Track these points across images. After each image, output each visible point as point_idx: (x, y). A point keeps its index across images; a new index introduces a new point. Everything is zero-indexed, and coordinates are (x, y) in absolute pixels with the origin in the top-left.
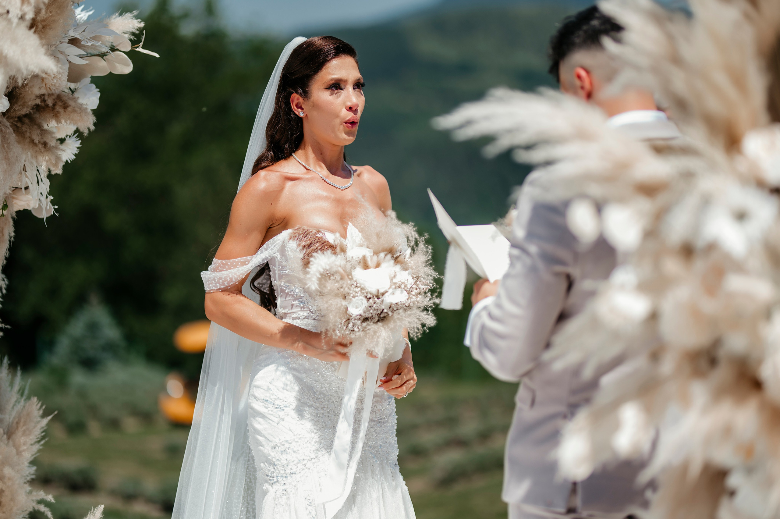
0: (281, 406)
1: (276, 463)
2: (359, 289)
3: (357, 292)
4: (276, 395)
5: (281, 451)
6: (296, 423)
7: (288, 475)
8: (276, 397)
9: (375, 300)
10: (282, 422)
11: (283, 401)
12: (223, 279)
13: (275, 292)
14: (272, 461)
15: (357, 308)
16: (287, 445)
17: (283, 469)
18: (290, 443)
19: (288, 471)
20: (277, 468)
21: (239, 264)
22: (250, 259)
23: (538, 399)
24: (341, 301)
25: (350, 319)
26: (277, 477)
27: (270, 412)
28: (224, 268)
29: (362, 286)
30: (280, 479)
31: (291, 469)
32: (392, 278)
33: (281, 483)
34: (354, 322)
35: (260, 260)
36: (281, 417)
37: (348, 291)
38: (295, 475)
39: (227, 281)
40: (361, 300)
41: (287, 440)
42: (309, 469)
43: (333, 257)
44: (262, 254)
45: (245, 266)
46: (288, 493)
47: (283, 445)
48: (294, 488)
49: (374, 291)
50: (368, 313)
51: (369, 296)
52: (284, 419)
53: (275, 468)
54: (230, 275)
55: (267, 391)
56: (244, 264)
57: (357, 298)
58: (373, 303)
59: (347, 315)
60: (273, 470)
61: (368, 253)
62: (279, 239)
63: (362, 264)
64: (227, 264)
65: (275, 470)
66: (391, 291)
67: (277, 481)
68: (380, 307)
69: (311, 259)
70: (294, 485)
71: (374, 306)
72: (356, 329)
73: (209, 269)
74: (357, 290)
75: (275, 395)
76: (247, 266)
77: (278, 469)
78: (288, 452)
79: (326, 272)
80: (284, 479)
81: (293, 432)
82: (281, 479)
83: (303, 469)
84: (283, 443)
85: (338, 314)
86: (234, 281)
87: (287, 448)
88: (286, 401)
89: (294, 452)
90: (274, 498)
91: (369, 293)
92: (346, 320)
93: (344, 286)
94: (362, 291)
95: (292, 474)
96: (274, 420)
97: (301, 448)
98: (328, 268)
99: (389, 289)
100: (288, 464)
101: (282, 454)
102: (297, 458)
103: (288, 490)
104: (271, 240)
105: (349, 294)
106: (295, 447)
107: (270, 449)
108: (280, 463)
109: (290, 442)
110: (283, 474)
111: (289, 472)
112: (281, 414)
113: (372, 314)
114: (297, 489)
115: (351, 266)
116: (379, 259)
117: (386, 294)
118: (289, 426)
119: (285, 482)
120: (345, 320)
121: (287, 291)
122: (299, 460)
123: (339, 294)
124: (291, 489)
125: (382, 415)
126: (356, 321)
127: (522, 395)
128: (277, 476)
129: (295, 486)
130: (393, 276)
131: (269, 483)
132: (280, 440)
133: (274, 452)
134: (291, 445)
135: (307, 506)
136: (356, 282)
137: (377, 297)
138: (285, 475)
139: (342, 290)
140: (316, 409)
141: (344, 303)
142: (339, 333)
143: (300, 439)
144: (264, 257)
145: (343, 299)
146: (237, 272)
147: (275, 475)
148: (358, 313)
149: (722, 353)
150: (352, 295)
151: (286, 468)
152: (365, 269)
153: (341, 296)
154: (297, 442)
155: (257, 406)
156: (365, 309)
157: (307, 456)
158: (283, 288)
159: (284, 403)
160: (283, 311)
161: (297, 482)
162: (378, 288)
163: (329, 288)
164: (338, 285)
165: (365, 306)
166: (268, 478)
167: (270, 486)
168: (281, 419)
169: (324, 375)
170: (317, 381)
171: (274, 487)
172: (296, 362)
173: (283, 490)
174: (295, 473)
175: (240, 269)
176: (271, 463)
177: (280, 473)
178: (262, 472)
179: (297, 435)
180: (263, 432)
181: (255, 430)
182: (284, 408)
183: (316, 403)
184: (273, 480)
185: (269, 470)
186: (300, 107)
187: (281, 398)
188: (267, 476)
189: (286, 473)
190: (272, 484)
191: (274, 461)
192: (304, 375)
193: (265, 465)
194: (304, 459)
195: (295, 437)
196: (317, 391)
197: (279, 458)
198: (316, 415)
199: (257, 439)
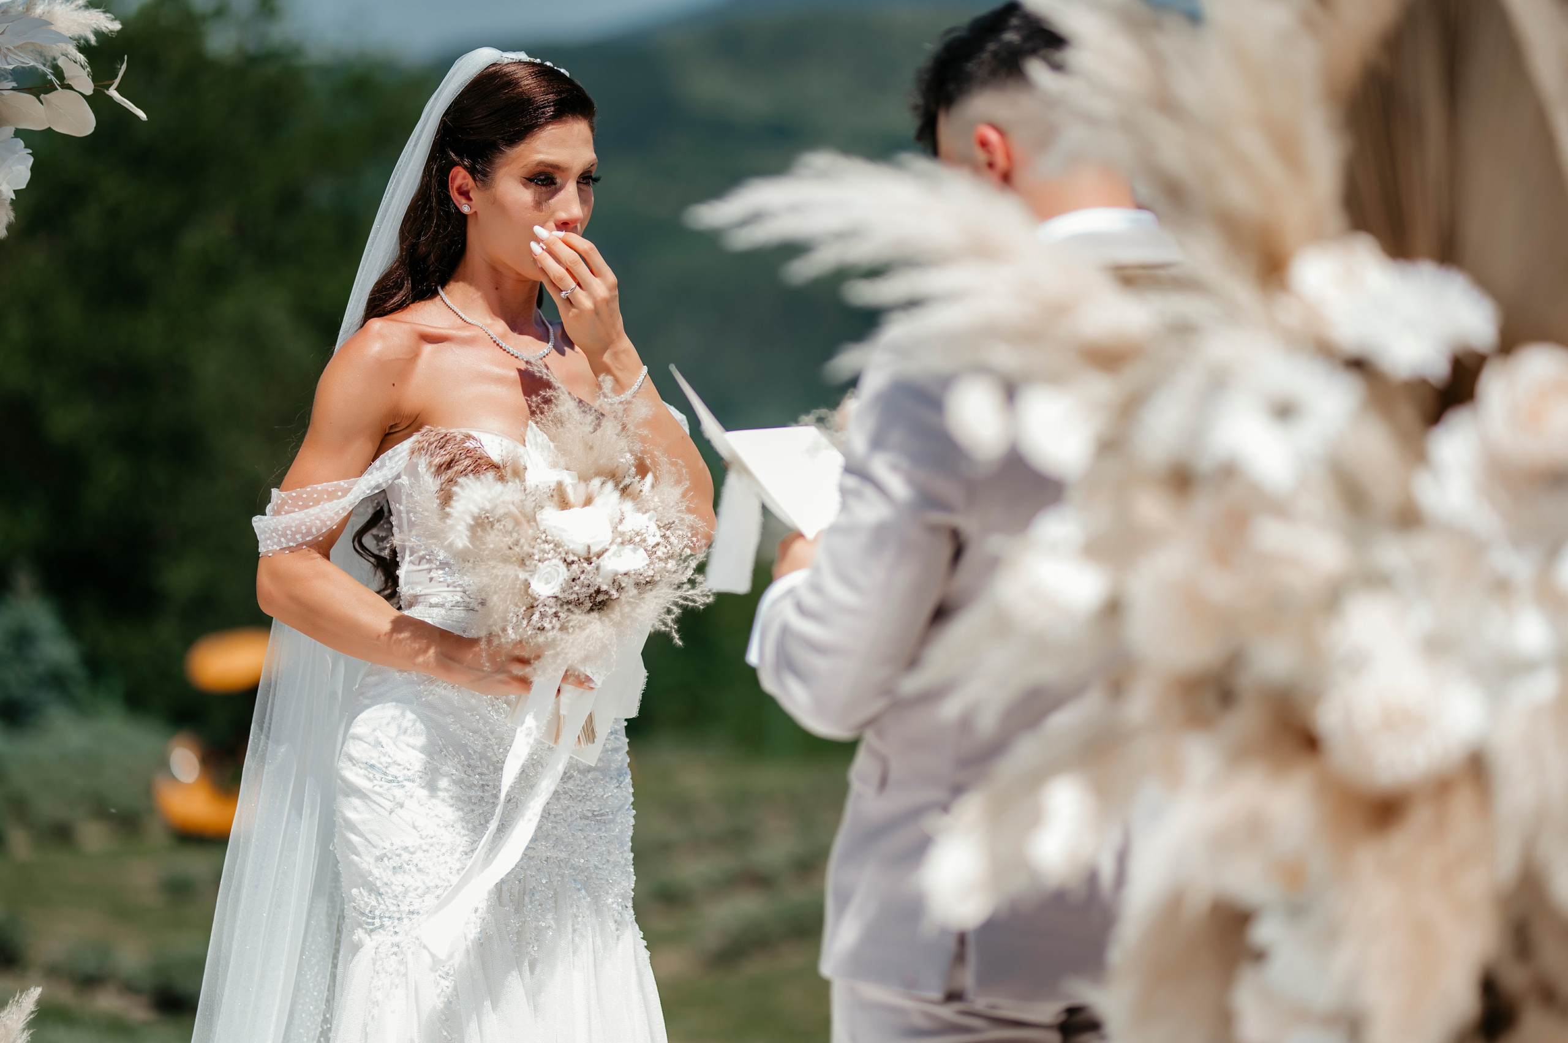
0: (399, 779)
1: (382, 890)
2: (552, 545)
3: (547, 550)
4: (391, 755)
5: (394, 867)
6: (427, 814)
7: (404, 916)
8: (389, 760)
9: (584, 567)
10: (398, 810)
11: (404, 769)
12: (293, 529)
14: (375, 885)
15: (547, 582)
16: (406, 856)
18: (412, 853)
19: (405, 908)
20: (383, 899)
21: (325, 496)
23: (893, 776)
24: (516, 571)
25: (535, 605)
26: (381, 918)
27: (377, 789)
28: (295, 507)
29: (557, 539)
30: (387, 922)
31: (411, 903)
32: (617, 524)
33: (390, 931)
34: (542, 610)
36: (397, 800)
37: (531, 551)
38: (418, 917)
39: (302, 533)
40: (554, 567)
41: (407, 845)
43: (499, 486)
44: (374, 477)
45: (335, 501)
46: (402, 953)
47: (399, 855)
48: (414, 943)
49: (581, 550)
50: (571, 591)
51: (571, 558)
52: (403, 804)
53: (380, 898)
54: (308, 520)
55: (374, 746)
57: (546, 562)
58: (579, 572)
59: (529, 597)
60: (374, 903)
61: (568, 479)
63: (556, 498)
64: (299, 497)
65: (380, 904)
66: (614, 548)
67: (382, 926)
68: (592, 581)
69: (456, 488)
70: (415, 936)
71: (581, 579)
72: (547, 626)
73: (267, 510)
74: (547, 547)
75: (389, 756)
76: (342, 500)
77: (385, 902)
78: (407, 870)
79: (485, 514)
80: (396, 922)
81: (418, 832)
82: (390, 923)
84: (397, 852)
85: (510, 595)
86: (316, 533)
87: (405, 861)
88: (409, 770)
89: (419, 870)
90: (373, 959)
91: (570, 552)
92: (527, 608)
93: (522, 541)
94: (557, 549)
95: (412, 913)
96: (383, 805)
97: (434, 864)
98: (488, 506)
99: (611, 544)
100: (405, 893)
101: (394, 873)
102: (424, 883)
103: (402, 945)
104: (391, 450)
105: (531, 556)
106: (421, 860)
107: (372, 861)
108: (389, 891)
109: (412, 850)
110: (394, 912)
111: (407, 909)
112: (399, 793)
113: (577, 594)
114: (422, 944)
115: (534, 503)
116: (589, 491)
117: (605, 556)
118: (412, 818)
119: (396, 930)
120: (524, 607)
121: (421, 553)
122: (428, 888)
123: (510, 557)
124: (410, 943)
125: (602, 807)
126: (547, 608)
127: (862, 767)
128: (382, 915)
129: (418, 938)
130: (617, 520)
131: (366, 929)
132: (392, 844)
133: (379, 868)
134: (414, 856)
135: (438, 978)
136: (544, 532)
137: (587, 560)
138: (399, 916)
139: (517, 549)
140: (469, 787)
141: (523, 575)
142: (513, 634)
143: (432, 845)
145: (520, 567)
146: (322, 515)
147: (378, 913)
148: (550, 593)
149: (1245, 681)
150: (536, 557)
151: (401, 901)
152: (563, 509)
153: (515, 561)
154: (427, 851)
155: (353, 775)
156: (564, 585)
157: (444, 880)
158: (414, 546)
159: (406, 772)
160: (411, 592)
161: (421, 930)
162: (590, 542)
163: (492, 546)
164: (509, 541)
165: (563, 578)
166: (364, 918)
167: (367, 935)
168: (398, 803)
169: (490, 720)
170: (475, 732)
171: (375, 936)
172: (434, 692)
173: (393, 945)
174: (418, 913)
175: (328, 508)
176: (373, 889)
177: (387, 910)
178: (354, 908)
179: (426, 837)
180: (360, 828)
181: (347, 821)
182: (406, 783)
183: (469, 776)
184: (373, 924)
185: (367, 904)
186: (465, 194)
187: (401, 763)
188: (363, 914)
189: (400, 911)
190: (372, 931)
191: (379, 887)
192: (450, 719)
193: (360, 892)
194: (437, 887)
195: (423, 842)
196: (474, 752)
197: (389, 880)
198: (468, 800)
199: (348, 842)
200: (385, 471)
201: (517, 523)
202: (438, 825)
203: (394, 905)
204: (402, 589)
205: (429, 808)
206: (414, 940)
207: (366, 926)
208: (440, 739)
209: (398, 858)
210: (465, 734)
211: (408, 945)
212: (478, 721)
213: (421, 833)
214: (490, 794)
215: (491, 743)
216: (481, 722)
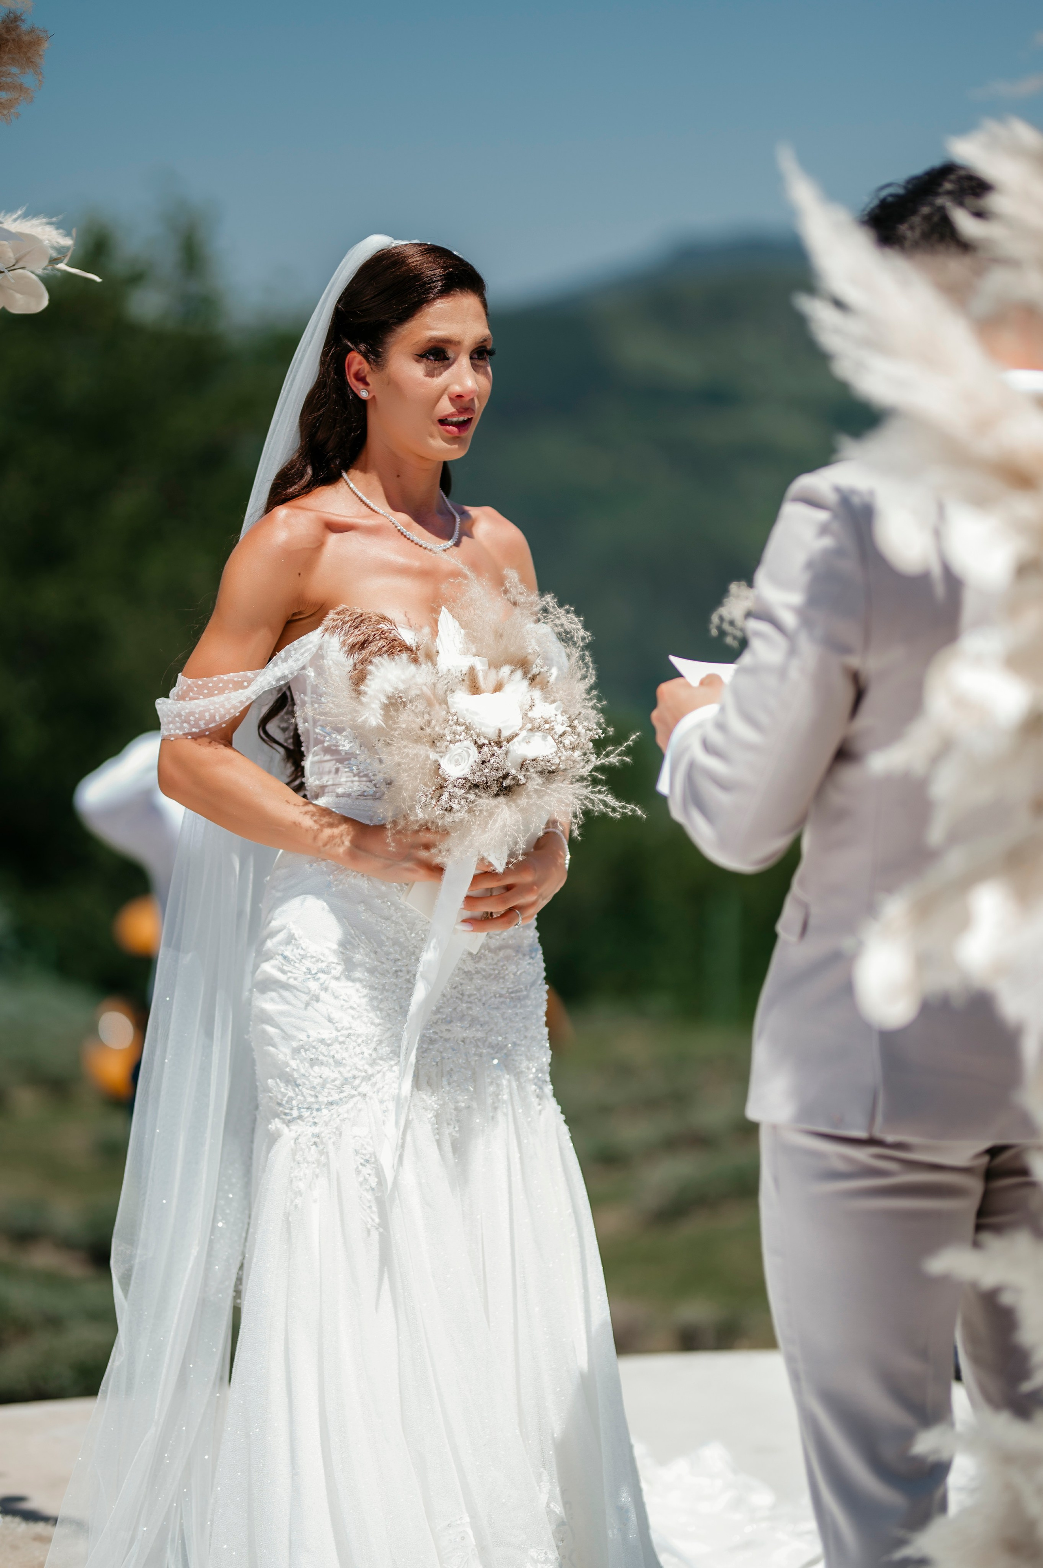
0: (311, 970)
1: (299, 1082)
2: (463, 727)
3: (458, 733)
4: (304, 948)
5: (311, 1059)
6: (342, 1006)
7: (323, 1107)
8: (302, 952)
9: (494, 750)
10: (314, 1003)
11: (317, 961)
12: (197, 715)
13: (303, 744)
14: (292, 1076)
15: (457, 764)
16: (323, 1048)
17: (313, 1093)
18: (329, 1045)
19: (323, 1099)
20: (301, 1091)
21: (231, 686)
22: (252, 676)
23: (813, 920)
24: (427, 751)
25: (445, 785)
26: (299, 1109)
27: (290, 981)
28: (200, 694)
29: (468, 721)
30: (306, 1114)
31: (329, 1095)
32: (526, 711)
33: (309, 1122)
34: (452, 791)
35: (271, 679)
36: (312, 992)
37: (442, 732)
38: (337, 1108)
39: (205, 720)
40: (465, 749)
41: (324, 1038)
42: (365, 1095)
43: (413, 668)
44: (276, 669)
45: (240, 691)
46: (322, 1142)
48: (334, 1133)
49: (492, 733)
50: (480, 774)
51: (482, 741)
52: (319, 995)
53: (297, 1090)
54: (211, 707)
55: (285, 939)
56: (239, 686)
57: (457, 744)
58: (489, 755)
59: (439, 778)
60: (291, 1094)
61: (478, 665)
62: (311, 640)
63: (467, 684)
64: (205, 686)
65: (297, 1095)
66: (524, 733)
67: (300, 1117)
68: (502, 763)
69: (370, 668)
70: (335, 1126)
71: (491, 761)
72: (455, 806)
73: (171, 695)
74: (458, 728)
75: (302, 948)
76: (246, 690)
77: (302, 1093)
78: (324, 1063)
79: (398, 694)
80: (315, 1113)
81: (334, 1024)
82: (308, 1113)
83: (353, 1096)
84: (314, 1044)
85: (420, 775)
86: (219, 720)
87: (321, 1054)
88: (322, 961)
89: (336, 1062)
90: (292, 1150)
91: (481, 735)
92: (436, 789)
93: (434, 722)
94: (468, 732)
95: (331, 1103)
96: (297, 996)
97: (350, 1056)
98: (402, 687)
99: (520, 729)
100: (323, 1086)
101: (312, 1066)
102: (341, 1074)
103: (323, 1135)
104: (295, 642)
105: (442, 737)
106: (337, 1052)
107: (288, 1051)
108: (307, 1082)
109: (329, 1042)
110: (312, 1103)
111: (325, 1100)
112: (313, 986)
113: (486, 776)
114: (340, 1134)
115: (445, 687)
116: (499, 678)
117: (516, 740)
118: (327, 1010)
119: (316, 1120)
120: (434, 788)
121: (326, 744)
122: (346, 1079)
123: (422, 738)
124: (329, 1134)
125: (516, 984)
126: (456, 790)
127: (787, 918)
128: (300, 1106)
129: (337, 1128)
130: (527, 706)
132: (308, 1037)
133: (296, 1060)
134: (330, 1048)
135: (360, 1167)
136: (456, 714)
137: (497, 744)
138: (317, 1107)
139: (428, 730)
140: (382, 974)
141: (433, 756)
142: (422, 814)
143: (347, 1037)
144: (279, 674)
145: (430, 746)
146: (226, 703)
147: (294, 1103)
148: (461, 775)
150: (448, 739)
151: (319, 1092)
152: (474, 694)
153: (426, 742)
154: (343, 1043)
156: (473, 767)
157: (361, 1070)
158: (319, 737)
159: (319, 964)
160: (317, 783)
161: (340, 1120)
162: (501, 726)
163: (404, 726)
164: (420, 721)
165: (473, 760)
166: (281, 1109)
167: (284, 1126)
168: (313, 995)
169: (401, 906)
170: (387, 919)
171: (293, 1127)
172: (344, 881)
173: (313, 1135)
174: (337, 1104)
175: (232, 697)
176: (290, 1080)
177: (305, 1101)
178: (270, 1097)
179: (342, 1029)
180: (276, 1019)
181: (263, 1011)
182: (320, 975)
183: (383, 963)
184: (291, 1115)
185: (284, 1095)
186: (362, 380)
187: (315, 955)
188: (280, 1104)
189: (318, 1101)
190: (289, 1121)
191: (297, 1078)
192: (361, 908)
193: (276, 1083)
194: (354, 1077)
195: (339, 1034)
196: (387, 939)
197: (306, 1071)
198: (381, 987)
199: (264, 1032)
200: (290, 661)
201: (430, 704)
202: (353, 1017)
203: (311, 1095)
204: (308, 779)
205: (344, 1000)
206: (334, 1130)
207: (284, 1117)
208: (353, 928)
209: (314, 1050)
210: (377, 921)
211: (329, 1136)
212: (389, 907)
213: (336, 1024)
214: (403, 979)
215: (403, 928)
216: (393, 908)
